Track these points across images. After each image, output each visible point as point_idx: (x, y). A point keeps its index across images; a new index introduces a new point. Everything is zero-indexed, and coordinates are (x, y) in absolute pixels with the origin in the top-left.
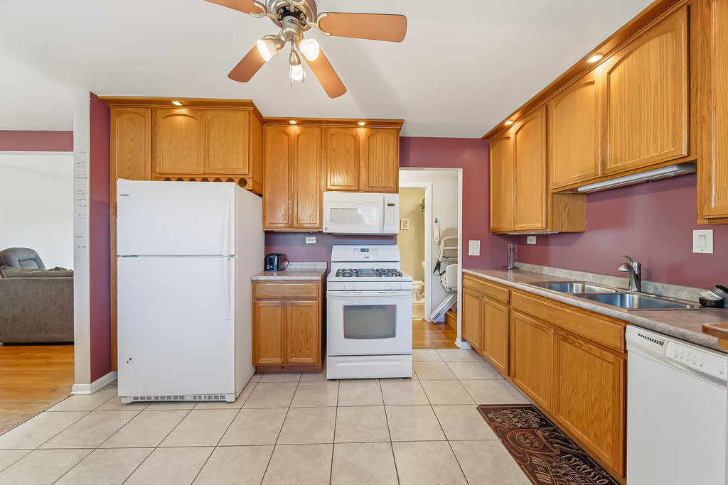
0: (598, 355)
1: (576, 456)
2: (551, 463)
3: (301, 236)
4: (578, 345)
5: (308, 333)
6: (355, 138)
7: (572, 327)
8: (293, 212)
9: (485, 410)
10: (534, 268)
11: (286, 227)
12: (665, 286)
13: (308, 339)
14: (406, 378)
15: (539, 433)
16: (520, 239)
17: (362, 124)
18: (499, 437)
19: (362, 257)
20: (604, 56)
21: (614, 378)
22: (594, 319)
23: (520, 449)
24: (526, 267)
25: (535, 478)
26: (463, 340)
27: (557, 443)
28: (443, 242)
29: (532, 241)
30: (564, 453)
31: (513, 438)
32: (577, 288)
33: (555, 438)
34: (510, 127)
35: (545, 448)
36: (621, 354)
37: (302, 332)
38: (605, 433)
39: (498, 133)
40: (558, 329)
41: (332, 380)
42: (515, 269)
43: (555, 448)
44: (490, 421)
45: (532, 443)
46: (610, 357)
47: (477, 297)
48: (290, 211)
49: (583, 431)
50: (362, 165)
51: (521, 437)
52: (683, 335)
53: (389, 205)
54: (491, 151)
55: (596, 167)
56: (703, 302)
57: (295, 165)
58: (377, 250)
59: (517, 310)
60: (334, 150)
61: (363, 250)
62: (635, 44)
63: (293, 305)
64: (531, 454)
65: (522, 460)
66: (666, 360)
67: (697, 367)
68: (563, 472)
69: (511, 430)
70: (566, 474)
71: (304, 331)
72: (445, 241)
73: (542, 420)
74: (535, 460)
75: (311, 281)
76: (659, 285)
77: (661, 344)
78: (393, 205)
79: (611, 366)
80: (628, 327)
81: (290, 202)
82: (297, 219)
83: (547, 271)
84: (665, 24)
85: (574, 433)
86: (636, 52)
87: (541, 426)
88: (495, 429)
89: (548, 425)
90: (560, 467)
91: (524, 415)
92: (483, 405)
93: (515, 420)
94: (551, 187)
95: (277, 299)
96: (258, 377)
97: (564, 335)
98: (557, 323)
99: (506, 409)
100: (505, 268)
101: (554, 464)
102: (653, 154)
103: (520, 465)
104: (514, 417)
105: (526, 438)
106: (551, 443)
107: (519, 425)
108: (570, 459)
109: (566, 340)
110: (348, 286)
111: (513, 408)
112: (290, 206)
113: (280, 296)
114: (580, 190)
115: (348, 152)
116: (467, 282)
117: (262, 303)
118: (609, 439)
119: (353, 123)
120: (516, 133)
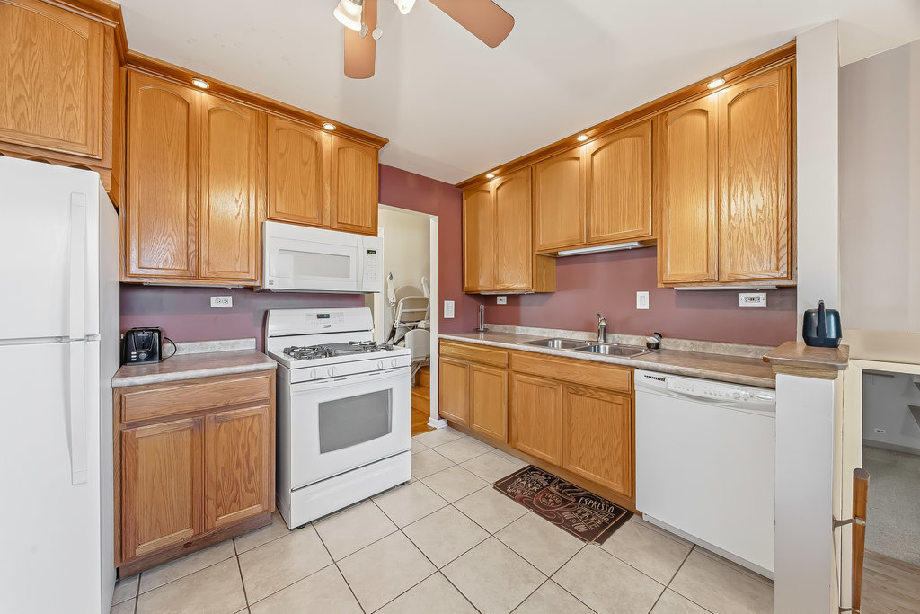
0: (609, 399)
1: (586, 497)
2: (576, 512)
3: (201, 295)
4: (589, 394)
5: (253, 465)
6: (317, 145)
7: (584, 379)
8: (197, 250)
9: (502, 486)
10: (506, 329)
11: (182, 277)
12: (620, 336)
13: (251, 474)
14: (403, 484)
15: (552, 489)
16: (489, 299)
17: (330, 127)
18: (529, 508)
19: (320, 325)
20: (590, 138)
21: (623, 416)
22: (604, 369)
23: (549, 511)
24: (498, 328)
25: (575, 531)
26: (440, 417)
27: (569, 492)
28: (401, 304)
29: (502, 301)
30: (578, 498)
31: (539, 503)
32: (558, 343)
33: (564, 488)
34: (489, 180)
35: (565, 501)
36: (629, 395)
37: (238, 465)
38: (616, 466)
39: (477, 183)
40: (567, 383)
41: (300, 528)
42: (486, 331)
43: (570, 497)
44: (512, 496)
45: (554, 501)
46: (619, 399)
47: (463, 366)
48: (193, 247)
49: (595, 472)
50: (327, 188)
51: (544, 500)
52: (678, 371)
53: (369, 251)
54: (465, 201)
55: (581, 235)
56: (649, 345)
57: (204, 163)
58: (342, 315)
59: (518, 372)
60: (282, 155)
61: (320, 316)
62: (614, 137)
63: (219, 421)
64: (560, 512)
65: (558, 521)
66: (668, 392)
67: (690, 393)
68: (587, 515)
69: (533, 496)
70: (590, 517)
71: (243, 462)
72: (403, 302)
73: (547, 476)
74: (567, 515)
75: (258, 372)
76: (616, 336)
77: (663, 380)
78: (375, 252)
79: (620, 406)
80: (636, 371)
81: (191, 229)
82: (208, 264)
83: (519, 330)
84: (636, 130)
85: (586, 477)
86: (615, 144)
87: (550, 482)
88: (521, 501)
89: (553, 479)
90: (583, 513)
91: (532, 478)
92: (497, 483)
93: (529, 485)
94: (537, 248)
95: (181, 415)
96: (130, 586)
97: (575, 388)
98: (567, 378)
99: (516, 478)
100: (477, 331)
101: (579, 511)
102: (627, 230)
103: (559, 526)
104: (527, 483)
105: (548, 499)
106: (564, 494)
107: (536, 489)
108: (583, 502)
109: (576, 393)
110: (323, 372)
111: (520, 474)
112: (192, 237)
113: (190, 408)
114: (559, 253)
115: (305, 164)
116: (444, 350)
117: (141, 432)
118: (619, 470)
119: (315, 121)
120: (497, 189)
